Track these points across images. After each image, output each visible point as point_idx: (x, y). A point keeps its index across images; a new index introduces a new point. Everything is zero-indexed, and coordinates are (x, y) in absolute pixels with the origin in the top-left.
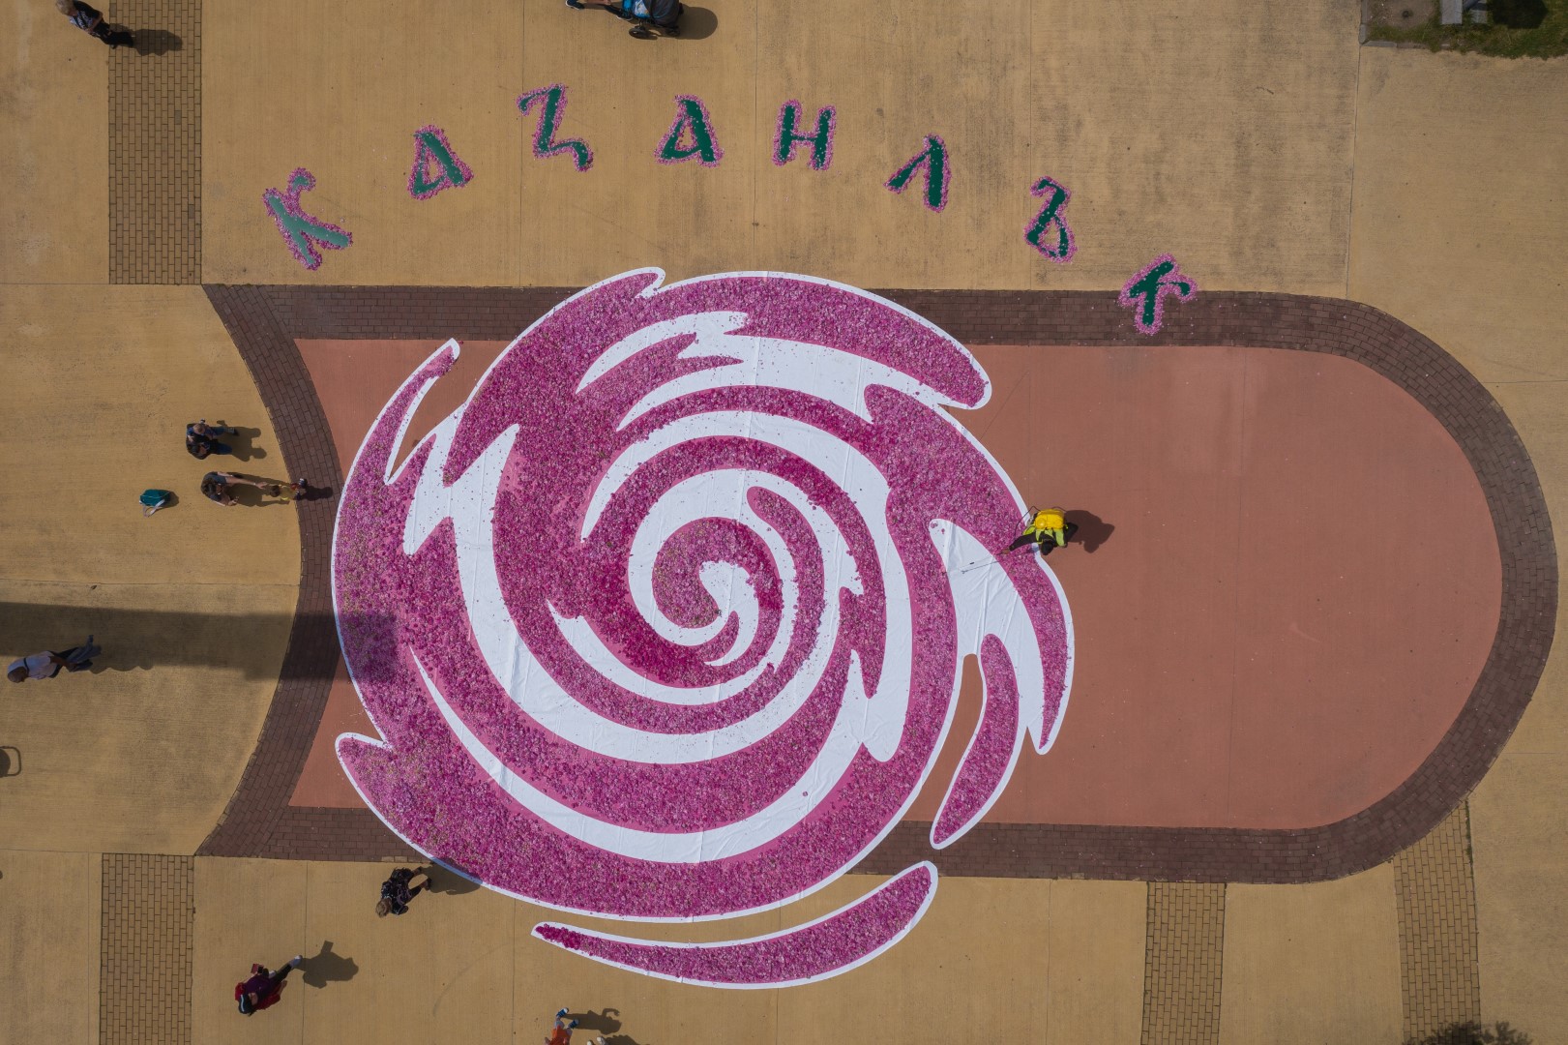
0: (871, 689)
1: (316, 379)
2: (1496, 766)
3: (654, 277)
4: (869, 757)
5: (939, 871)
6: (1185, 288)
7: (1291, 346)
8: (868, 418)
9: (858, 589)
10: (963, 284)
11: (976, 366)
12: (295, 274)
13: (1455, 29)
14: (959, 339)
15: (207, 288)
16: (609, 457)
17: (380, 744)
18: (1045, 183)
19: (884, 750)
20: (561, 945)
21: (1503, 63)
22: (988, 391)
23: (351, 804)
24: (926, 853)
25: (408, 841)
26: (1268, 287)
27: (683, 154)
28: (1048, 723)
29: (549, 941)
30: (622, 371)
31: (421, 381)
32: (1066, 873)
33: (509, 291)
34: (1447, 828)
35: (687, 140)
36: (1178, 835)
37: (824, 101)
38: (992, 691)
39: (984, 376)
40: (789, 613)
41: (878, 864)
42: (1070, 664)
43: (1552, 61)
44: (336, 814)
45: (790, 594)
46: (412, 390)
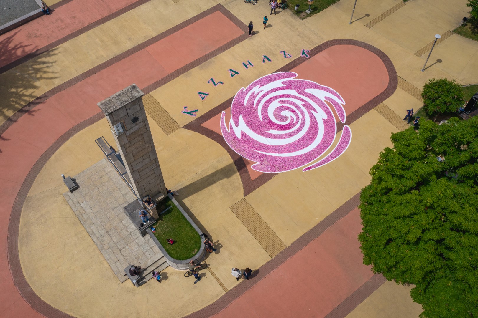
0: (317, 112)
1: (207, 127)
2: (396, 70)
3: (243, 89)
4: (325, 119)
5: (347, 125)
6: (308, 51)
7: (326, 49)
8: (285, 86)
9: (304, 103)
10: (282, 66)
11: (292, 72)
12: (194, 118)
13: (310, 13)
14: (287, 71)
15: (182, 127)
16: (256, 110)
17: (258, 163)
18: (281, 52)
19: (326, 117)
20: (309, 170)
21: (319, 14)
22: (296, 74)
23: (261, 174)
24: (343, 125)
25: (274, 173)
26: (317, 45)
27: (234, 75)
28: (342, 100)
29: (306, 171)
30: (249, 100)
31: (223, 118)
32: (363, 115)
33: (225, 102)
34: (399, 79)
35: (233, 73)
36: (371, 101)
37: (247, 60)
38: (331, 102)
39: (294, 73)
40: (297, 111)
41: (339, 130)
42: (337, 93)
43: (323, 11)
44: (260, 176)
45: (295, 109)
46: (222, 120)
